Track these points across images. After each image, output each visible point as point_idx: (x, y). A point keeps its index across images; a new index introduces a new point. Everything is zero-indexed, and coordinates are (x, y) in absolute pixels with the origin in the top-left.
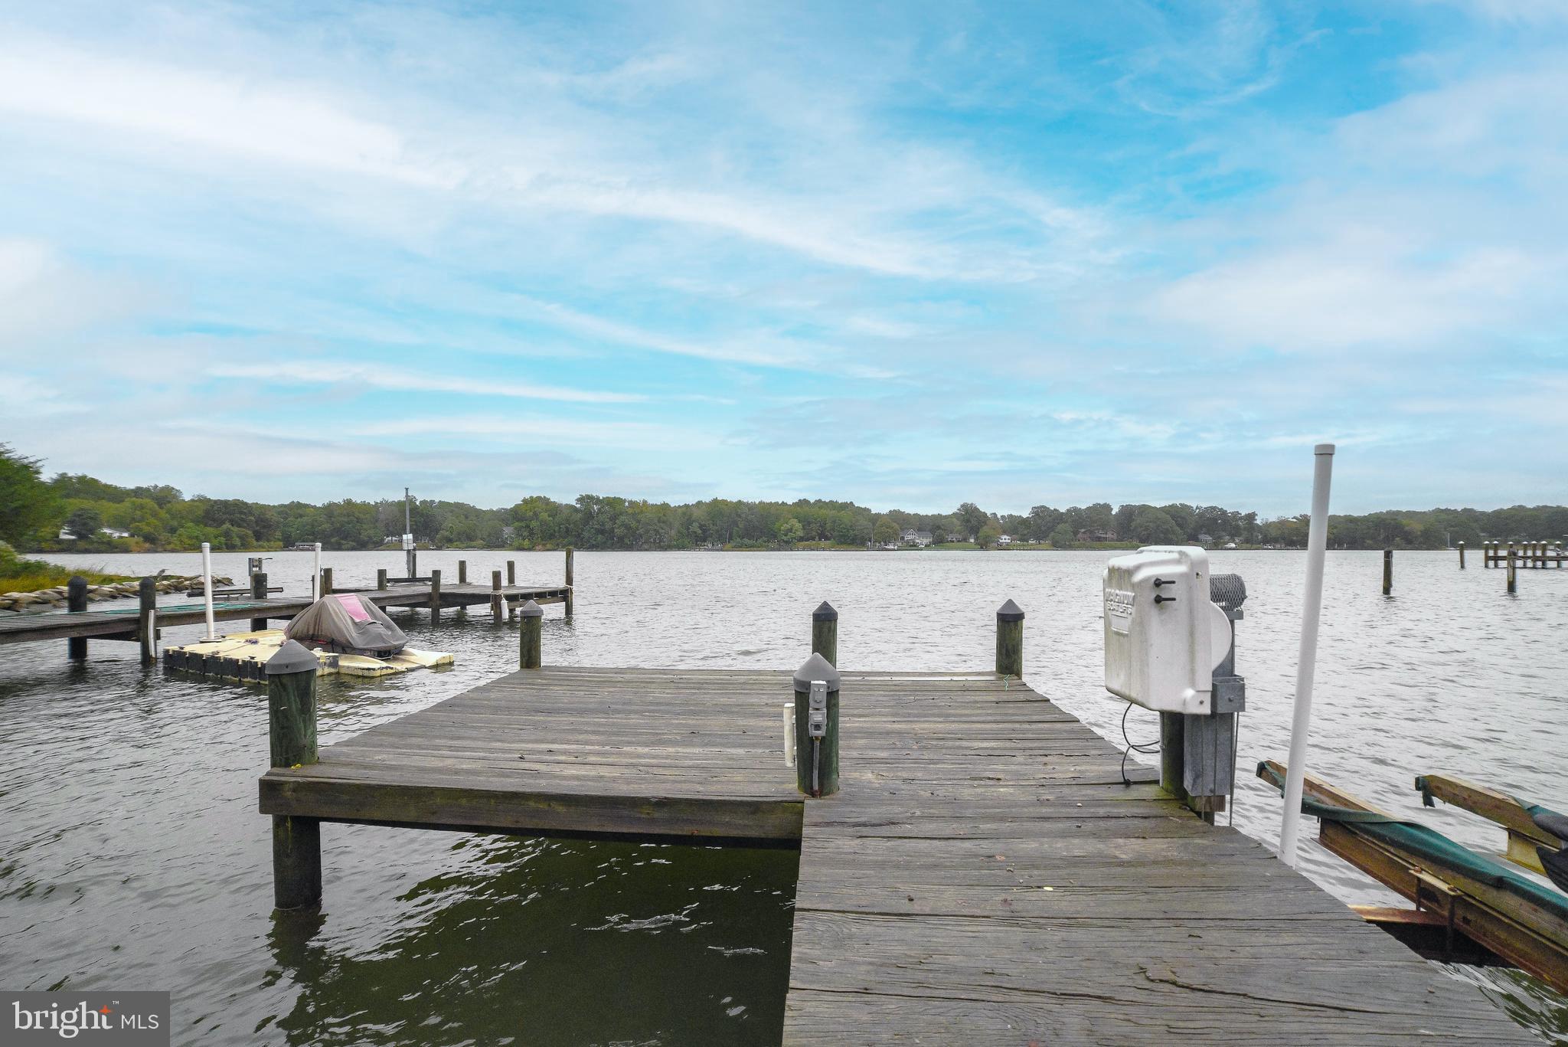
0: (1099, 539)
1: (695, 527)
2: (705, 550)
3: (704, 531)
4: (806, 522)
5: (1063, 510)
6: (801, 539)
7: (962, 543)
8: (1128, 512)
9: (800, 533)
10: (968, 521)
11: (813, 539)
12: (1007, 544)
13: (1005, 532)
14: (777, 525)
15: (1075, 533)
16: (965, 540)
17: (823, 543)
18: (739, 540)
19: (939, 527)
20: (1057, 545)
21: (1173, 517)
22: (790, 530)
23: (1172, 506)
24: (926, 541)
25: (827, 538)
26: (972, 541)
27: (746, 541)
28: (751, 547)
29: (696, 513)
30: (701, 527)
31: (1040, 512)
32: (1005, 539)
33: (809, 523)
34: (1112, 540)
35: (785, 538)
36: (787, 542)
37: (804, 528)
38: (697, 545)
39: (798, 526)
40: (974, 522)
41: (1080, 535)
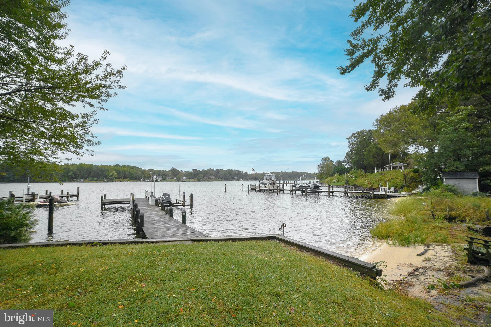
0: (210, 178)
1: (71, 173)
2: (76, 182)
3: (75, 175)
4: (119, 172)
5: (201, 170)
6: (117, 178)
7: (172, 179)
8: (218, 171)
9: (117, 176)
10: (174, 173)
11: (121, 178)
12: (185, 180)
13: (185, 176)
14: (108, 173)
15: (204, 177)
16: (173, 178)
17: (125, 179)
18: (91, 178)
19: (164, 175)
20: (199, 180)
21: (229, 173)
22: (113, 175)
23: (229, 170)
24: (160, 179)
25: (126, 178)
26: (175, 178)
27: (94, 178)
28: (97, 180)
29: (72, 168)
30: (74, 173)
31: (195, 171)
32: (184, 178)
33: (120, 173)
34: (214, 178)
35: (110, 178)
36: (111, 179)
37: (118, 174)
38: (72, 180)
39: (116, 173)
40: (175, 173)
41: (205, 177)
